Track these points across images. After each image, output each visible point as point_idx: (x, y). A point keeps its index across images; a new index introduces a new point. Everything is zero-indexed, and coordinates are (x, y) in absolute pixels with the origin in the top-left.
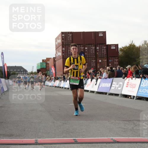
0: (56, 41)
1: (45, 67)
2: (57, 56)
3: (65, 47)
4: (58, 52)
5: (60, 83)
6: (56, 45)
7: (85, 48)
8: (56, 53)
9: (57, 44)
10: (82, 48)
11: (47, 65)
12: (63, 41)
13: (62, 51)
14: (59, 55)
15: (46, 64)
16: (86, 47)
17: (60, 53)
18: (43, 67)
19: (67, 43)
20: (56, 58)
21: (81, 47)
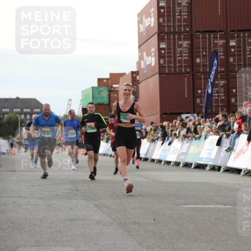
0: (140, 22)
1: (106, 101)
2: (143, 66)
3: (169, 39)
4: (145, 54)
5: (152, 148)
6: (140, 34)
7: (228, 43)
8: (141, 58)
9: (142, 30)
10: (221, 42)
11: (112, 95)
12: (161, 20)
13: (157, 53)
14: (148, 63)
15: (110, 91)
16: (233, 38)
17: (153, 59)
18: (99, 101)
19: (174, 28)
20: (140, 73)
21: (215, 38)
